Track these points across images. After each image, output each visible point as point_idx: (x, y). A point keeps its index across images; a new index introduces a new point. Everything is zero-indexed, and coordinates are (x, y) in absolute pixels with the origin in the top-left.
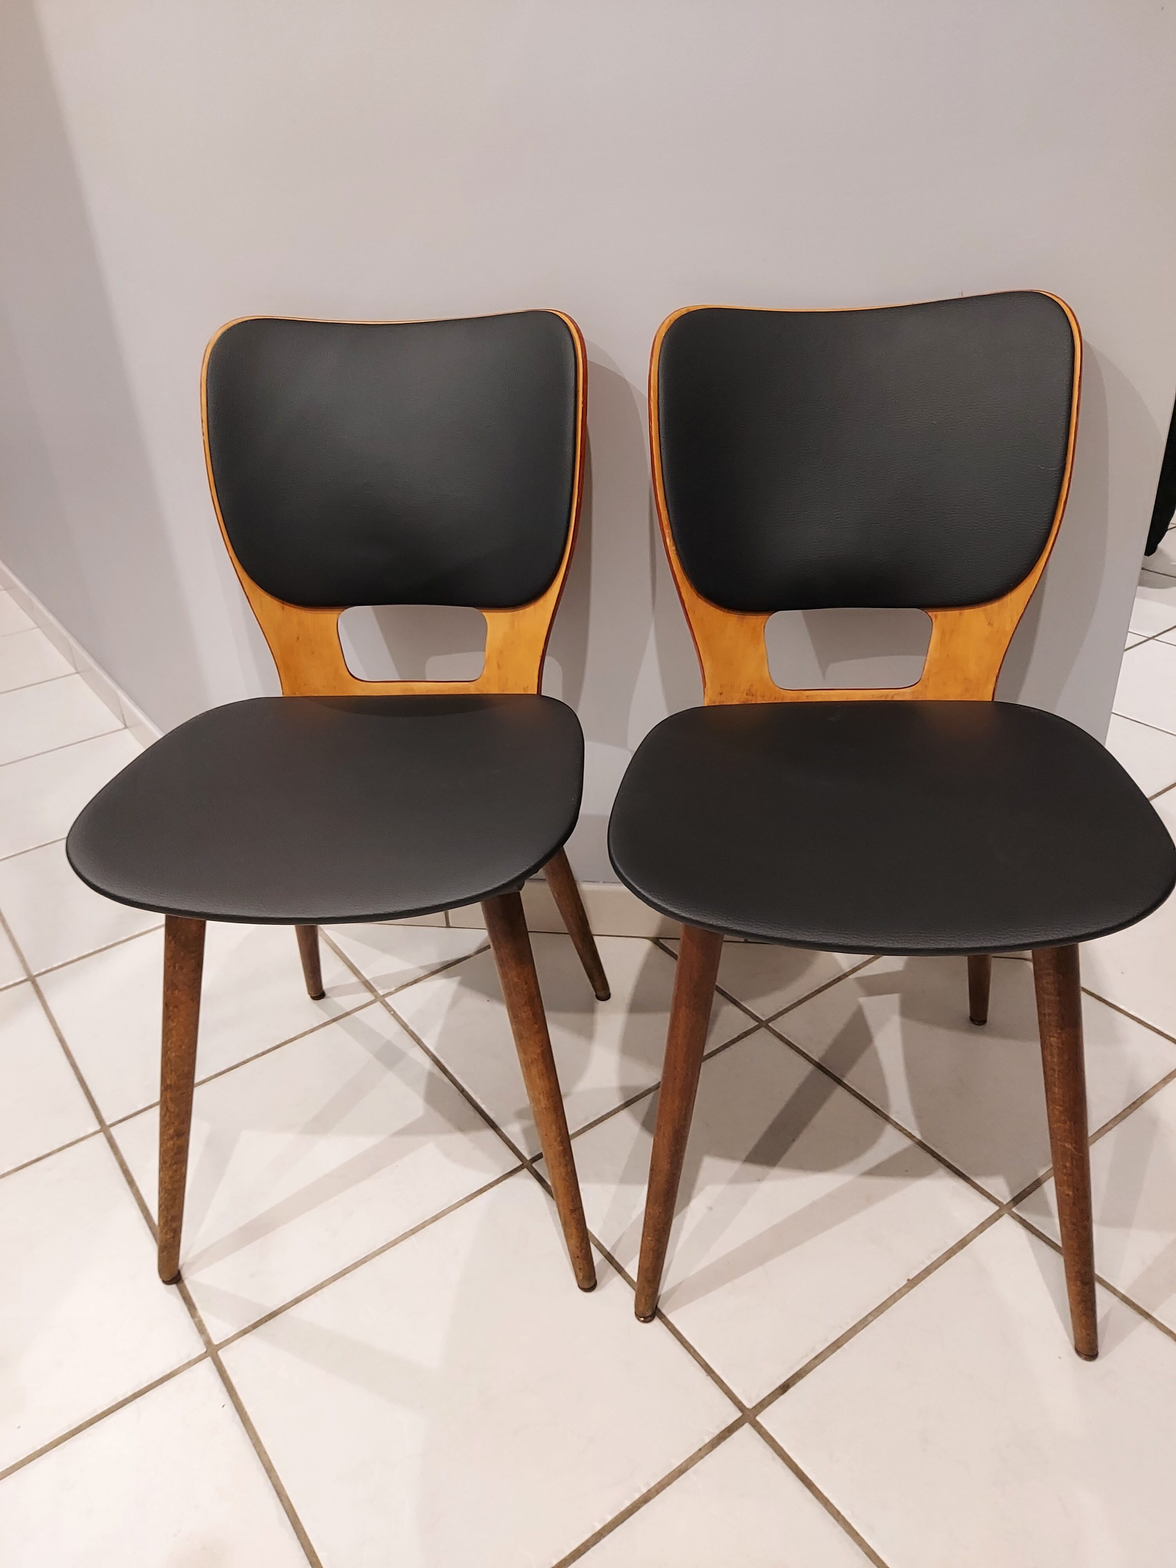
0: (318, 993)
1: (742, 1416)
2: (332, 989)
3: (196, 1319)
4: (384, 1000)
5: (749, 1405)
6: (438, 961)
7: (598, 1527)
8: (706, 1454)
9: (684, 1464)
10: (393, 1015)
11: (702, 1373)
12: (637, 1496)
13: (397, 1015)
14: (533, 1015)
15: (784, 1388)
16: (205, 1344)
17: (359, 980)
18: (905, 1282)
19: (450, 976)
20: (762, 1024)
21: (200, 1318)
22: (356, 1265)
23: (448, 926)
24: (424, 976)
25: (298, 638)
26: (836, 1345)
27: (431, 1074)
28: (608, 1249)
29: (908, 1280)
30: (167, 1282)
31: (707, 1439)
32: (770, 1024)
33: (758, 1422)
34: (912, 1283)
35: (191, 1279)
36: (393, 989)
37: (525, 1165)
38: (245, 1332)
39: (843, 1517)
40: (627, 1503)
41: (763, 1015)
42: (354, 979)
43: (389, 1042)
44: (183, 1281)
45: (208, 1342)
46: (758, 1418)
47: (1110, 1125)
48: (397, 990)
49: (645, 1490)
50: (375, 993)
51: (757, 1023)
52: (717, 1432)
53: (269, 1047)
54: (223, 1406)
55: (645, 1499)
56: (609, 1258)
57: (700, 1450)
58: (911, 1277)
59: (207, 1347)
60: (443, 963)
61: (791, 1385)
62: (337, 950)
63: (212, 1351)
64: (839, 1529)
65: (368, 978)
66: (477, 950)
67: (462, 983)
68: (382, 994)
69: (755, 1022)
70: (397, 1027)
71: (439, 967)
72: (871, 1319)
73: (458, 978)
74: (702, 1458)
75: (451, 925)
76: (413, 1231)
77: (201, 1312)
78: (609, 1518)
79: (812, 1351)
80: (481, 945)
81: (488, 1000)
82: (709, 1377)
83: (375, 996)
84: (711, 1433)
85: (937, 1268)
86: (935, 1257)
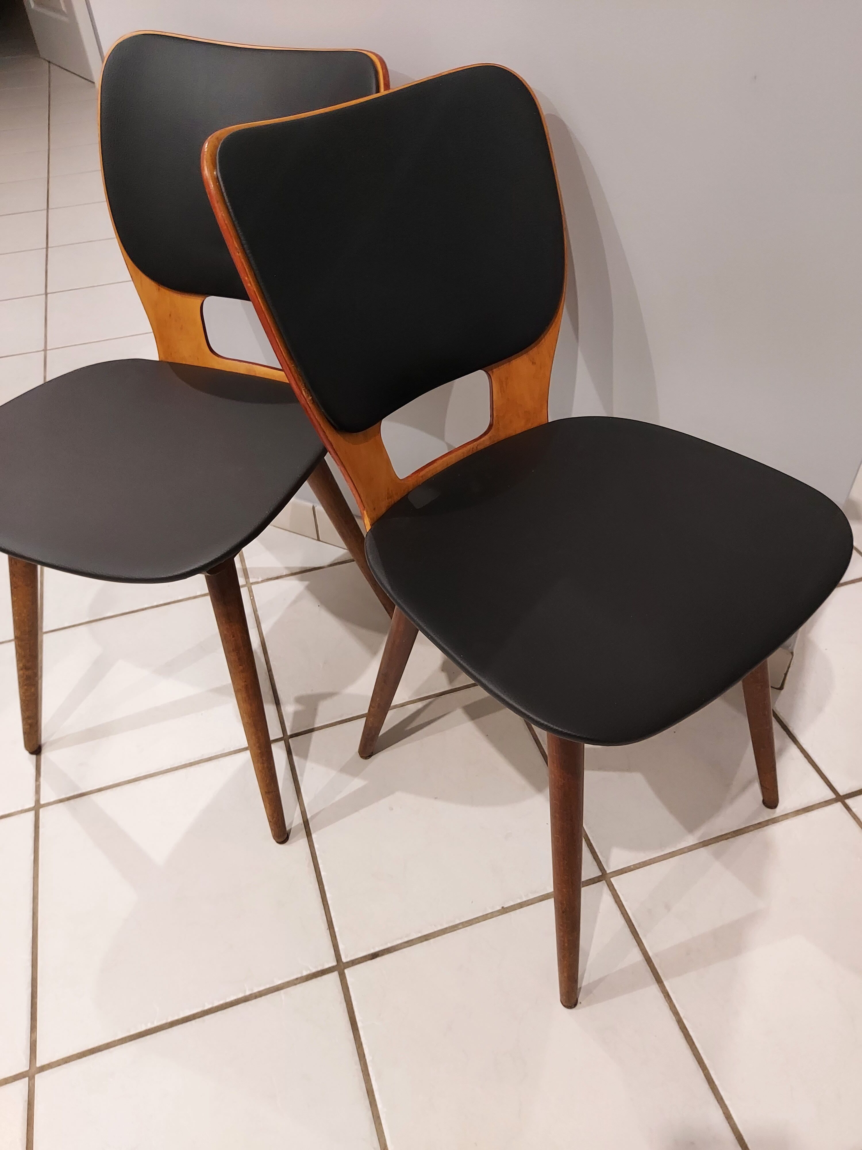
1: (336, 965)
3: (38, 783)
4: (251, 587)
5: (345, 959)
6: (301, 566)
8: (300, 983)
9: (282, 985)
10: (251, 600)
11: (324, 925)
13: (254, 601)
15: (374, 956)
16: (35, 801)
18: (500, 908)
19: (302, 580)
21: (40, 782)
22: (145, 777)
23: (318, 540)
24: (286, 575)
25: (170, 315)
26: (426, 938)
28: (309, 817)
29: (503, 907)
30: (32, 753)
31: (305, 973)
33: (344, 973)
34: (505, 910)
35: (45, 755)
36: (260, 580)
37: (285, 737)
38: (61, 801)
39: (366, 1060)
40: (233, 998)
44: (40, 755)
45: (37, 801)
46: (346, 971)
47: (729, 836)
48: (262, 581)
49: (248, 993)
52: (314, 970)
53: (161, 603)
56: (306, 823)
57: (297, 979)
58: (505, 906)
59: (35, 804)
60: (302, 568)
61: (379, 955)
63: (37, 807)
64: (358, 1067)
65: (248, 566)
66: (329, 563)
67: (308, 588)
70: (250, 609)
71: (298, 571)
72: (460, 927)
73: (306, 583)
74: (296, 984)
75: (321, 539)
76: (191, 764)
77: (42, 779)
78: (216, 1004)
79: (406, 937)
80: (334, 561)
81: (319, 606)
82: (328, 931)
83: (246, 582)
84: (310, 970)
85: (528, 905)
86: (531, 897)
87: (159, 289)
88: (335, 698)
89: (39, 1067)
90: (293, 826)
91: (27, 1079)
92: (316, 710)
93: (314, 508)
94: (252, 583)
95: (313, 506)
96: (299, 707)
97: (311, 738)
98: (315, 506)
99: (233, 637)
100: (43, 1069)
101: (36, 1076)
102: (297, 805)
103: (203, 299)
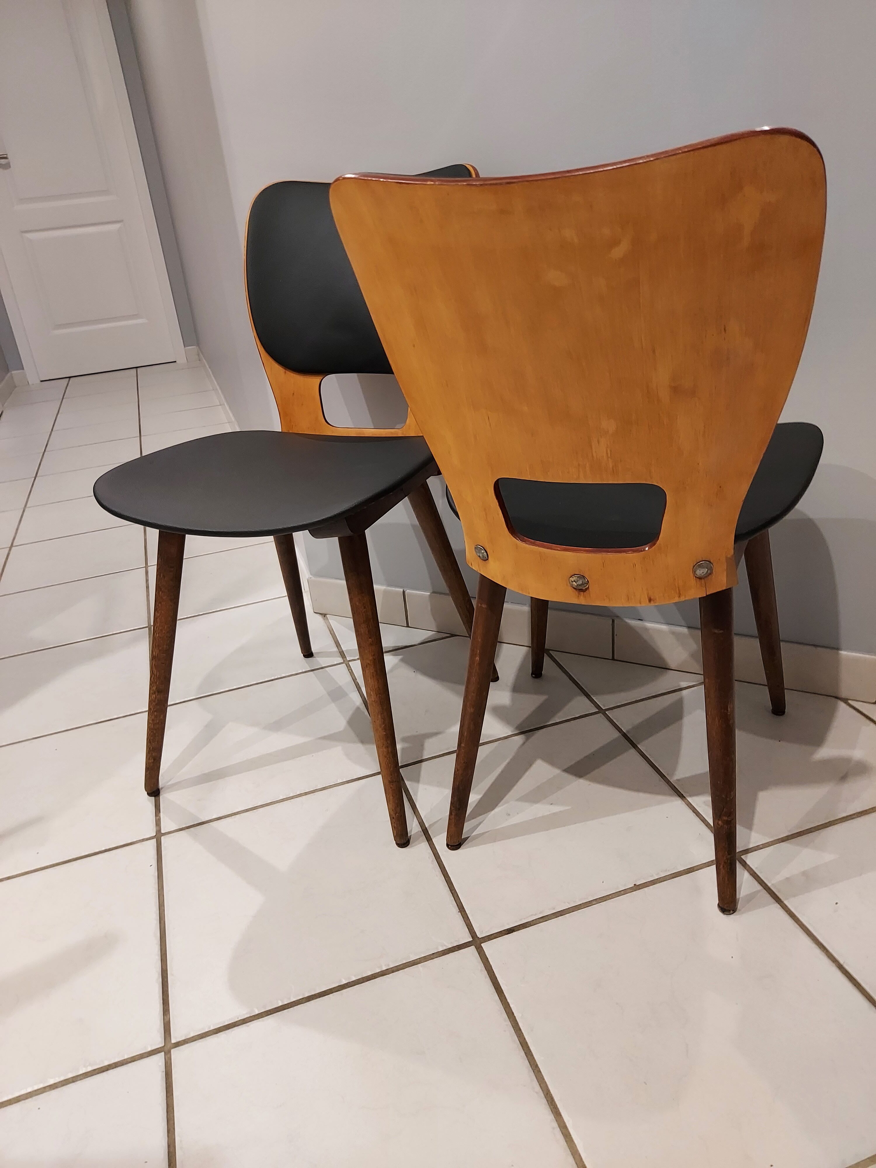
0: (308, 653)
1: (472, 941)
2: (318, 653)
3: (158, 818)
4: (349, 663)
5: (480, 935)
6: (393, 645)
7: (344, 982)
8: (436, 957)
9: (418, 960)
10: (350, 672)
11: (455, 909)
12: (378, 971)
13: (353, 673)
14: (368, 632)
15: (510, 931)
16: (156, 832)
17: (338, 650)
18: (633, 885)
19: (396, 655)
20: (601, 711)
21: (160, 817)
22: (262, 806)
23: (408, 626)
25: (293, 394)
26: (561, 913)
27: (358, 708)
28: (427, 825)
29: (635, 885)
30: (149, 794)
31: (441, 949)
32: (606, 712)
33: (481, 947)
34: (637, 887)
35: (164, 797)
36: (356, 658)
38: (182, 829)
39: (515, 1017)
40: (369, 973)
41: (604, 706)
42: (335, 649)
43: (340, 687)
44: (159, 796)
45: (158, 831)
46: (482, 945)
48: (359, 659)
49: (384, 968)
50: (344, 659)
51: (598, 710)
52: (450, 946)
54: (151, 866)
55: (383, 973)
56: (425, 831)
57: (433, 954)
58: (638, 883)
59: (156, 834)
60: (394, 647)
61: (515, 930)
62: (332, 632)
63: (158, 836)
64: (508, 1024)
65: (344, 649)
66: (420, 642)
67: (402, 660)
68: (348, 660)
69: (596, 708)
70: (349, 678)
73: (400, 657)
74: (432, 959)
75: (410, 625)
76: (306, 794)
77: (162, 814)
78: (354, 979)
79: (540, 913)
80: (424, 640)
81: (414, 672)
82: (460, 913)
83: (344, 661)
84: (445, 945)
85: (662, 882)
86: (663, 875)
87: (285, 373)
88: (440, 736)
89: (174, 1043)
90: (412, 833)
91: (163, 1053)
92: (422, 745)
93: (404, 592)
94: (349, 661)
95: (403, 590)
96: (406, 745)
97: (421, 767)
98: (405, 590)
99: (365, 608)
100: (178, 1044)
101: (172, 1051)
102: (414, 816)
103: (322, 378)
